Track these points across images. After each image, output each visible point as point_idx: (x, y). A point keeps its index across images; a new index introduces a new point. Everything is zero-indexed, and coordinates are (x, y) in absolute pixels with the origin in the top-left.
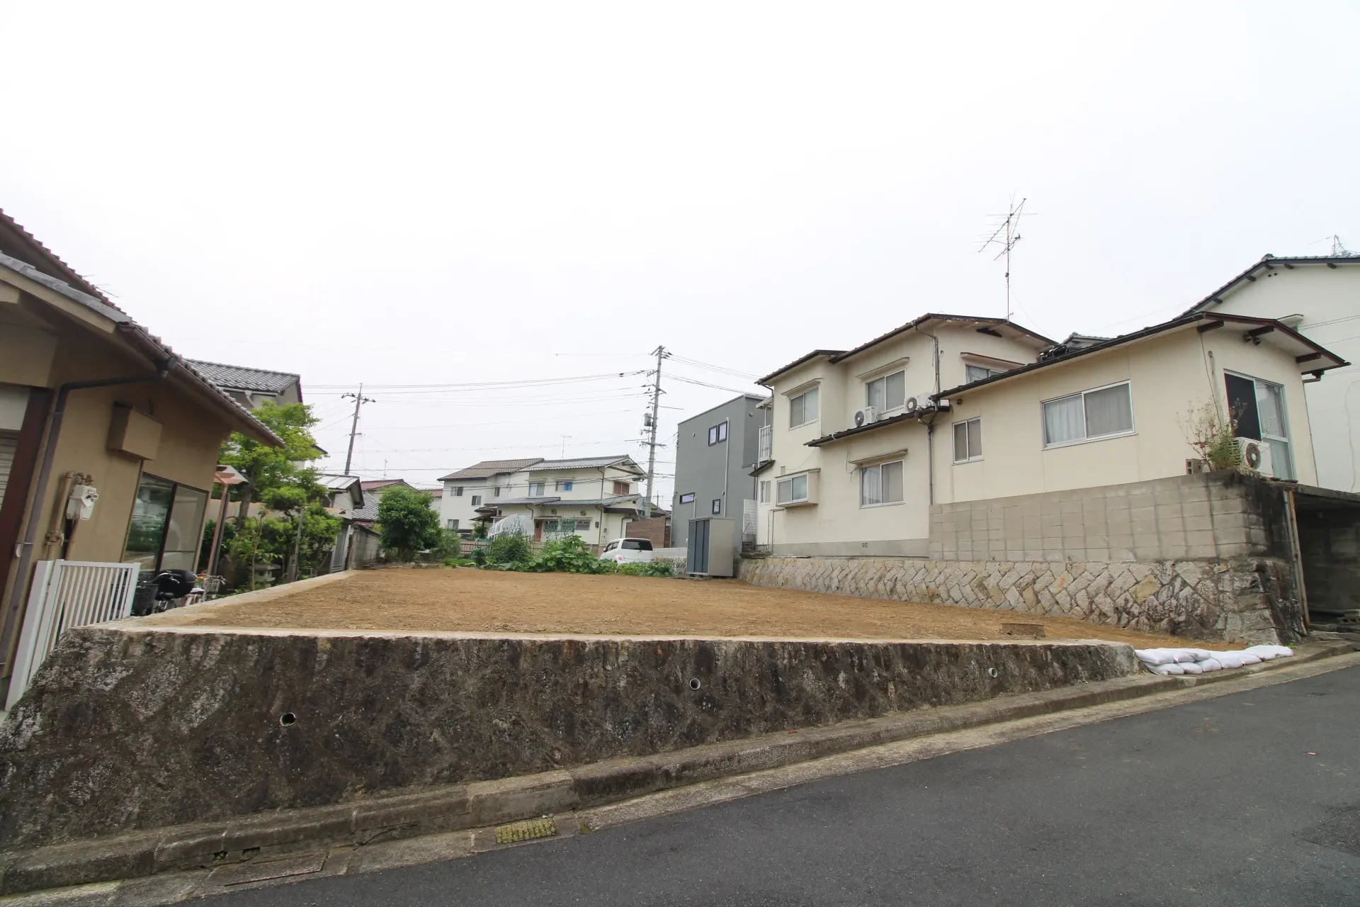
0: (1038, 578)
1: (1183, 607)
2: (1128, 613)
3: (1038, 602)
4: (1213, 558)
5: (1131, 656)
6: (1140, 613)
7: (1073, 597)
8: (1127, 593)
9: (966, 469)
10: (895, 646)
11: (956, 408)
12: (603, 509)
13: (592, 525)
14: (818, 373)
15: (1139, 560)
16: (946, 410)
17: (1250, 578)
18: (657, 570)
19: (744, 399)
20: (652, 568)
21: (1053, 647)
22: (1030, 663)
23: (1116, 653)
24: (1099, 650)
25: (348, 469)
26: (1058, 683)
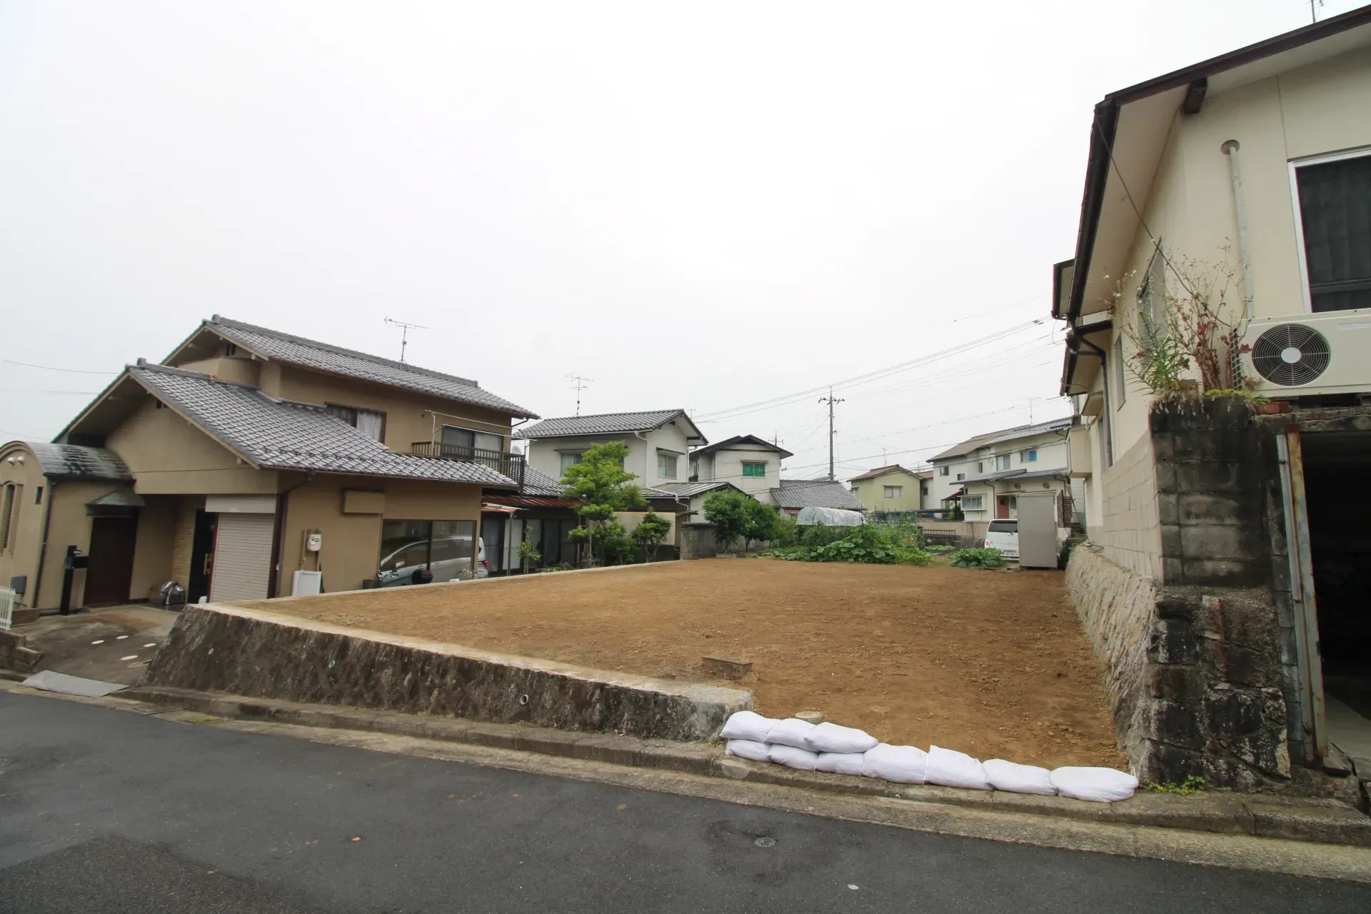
8: (1129, 635)
9: (1122, 421)
21: (608, 687)
22: (571, 698)
23: (694, 710)
24: (669, 701)
25: (832, 463)
26: (588, 727)
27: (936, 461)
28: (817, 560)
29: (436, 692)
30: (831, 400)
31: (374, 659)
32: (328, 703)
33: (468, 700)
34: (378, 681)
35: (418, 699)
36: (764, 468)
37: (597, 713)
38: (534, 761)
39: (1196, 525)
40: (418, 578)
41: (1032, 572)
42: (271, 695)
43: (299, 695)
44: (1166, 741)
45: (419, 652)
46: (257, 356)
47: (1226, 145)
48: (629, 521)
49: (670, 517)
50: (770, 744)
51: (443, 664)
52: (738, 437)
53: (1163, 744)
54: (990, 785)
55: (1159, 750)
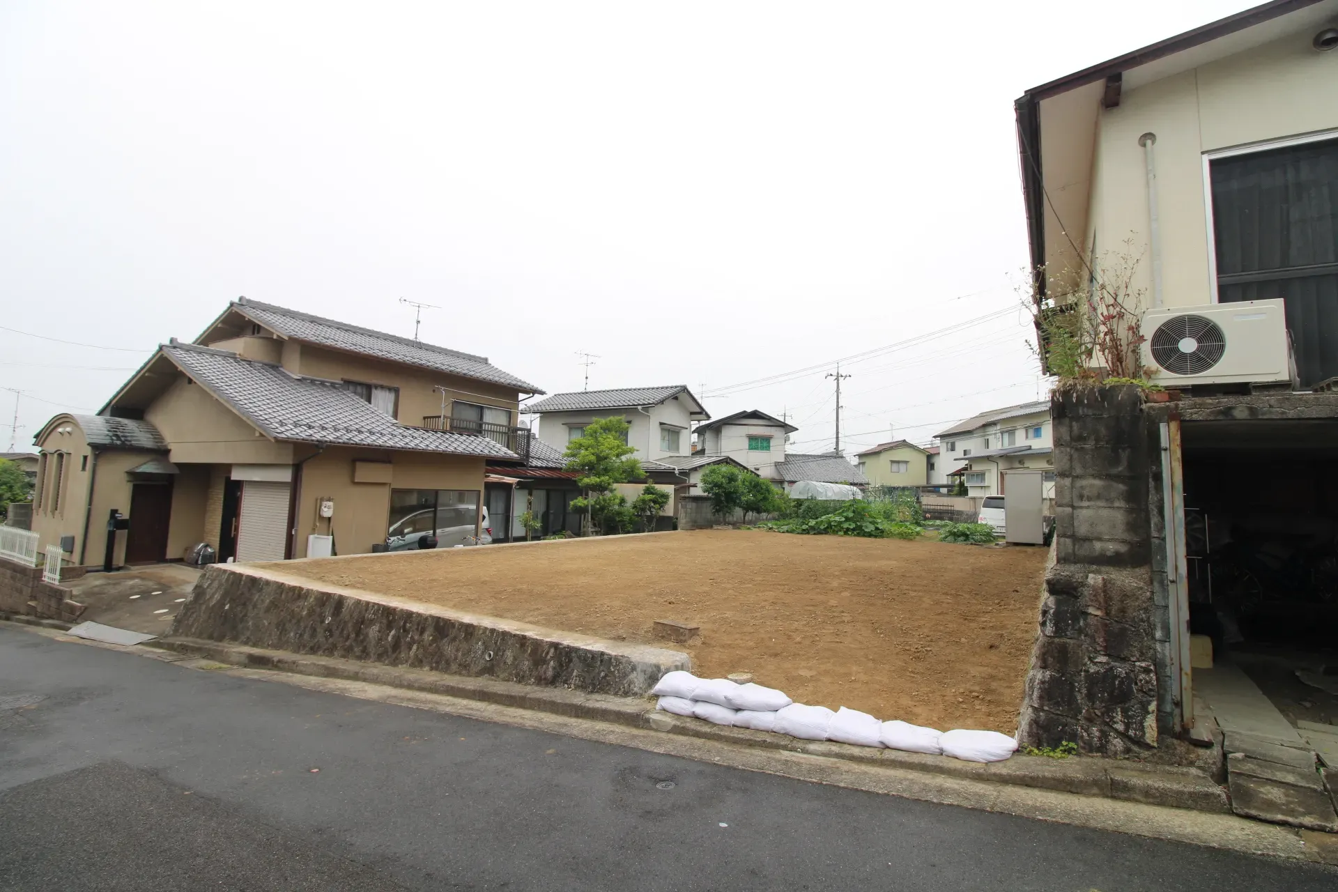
21: (561, 646)
22: (530, 655)
23: (634, 669)
24: (613, 660)
25: (837, 438)
26: (543, 682)
27: (942, 437)
28: (808, 533)
29: (415, 647)
30: (838, 376)
31: (364, 617)
32: (323, 655)
33: (442, 655)
34: (367, 635)
35: (400, 652)
36: (769, 442)
37: (551, 669)
38: (488, 710)
39: (1088, 507)
40: (424, 543)
41: (1018, 548)
42: (276, 647)
43: (299, 648)
44: (1046, 708)
45: (402, 610)
46: (278, 336)
47: (1143, 138)
48: (631, 493)
49: (669, 489)
50: (696, 700)
51: (421, 622)
52: (745, 412)
53: (1043, 710)
54: (882, 743)
55: (1039, 717)
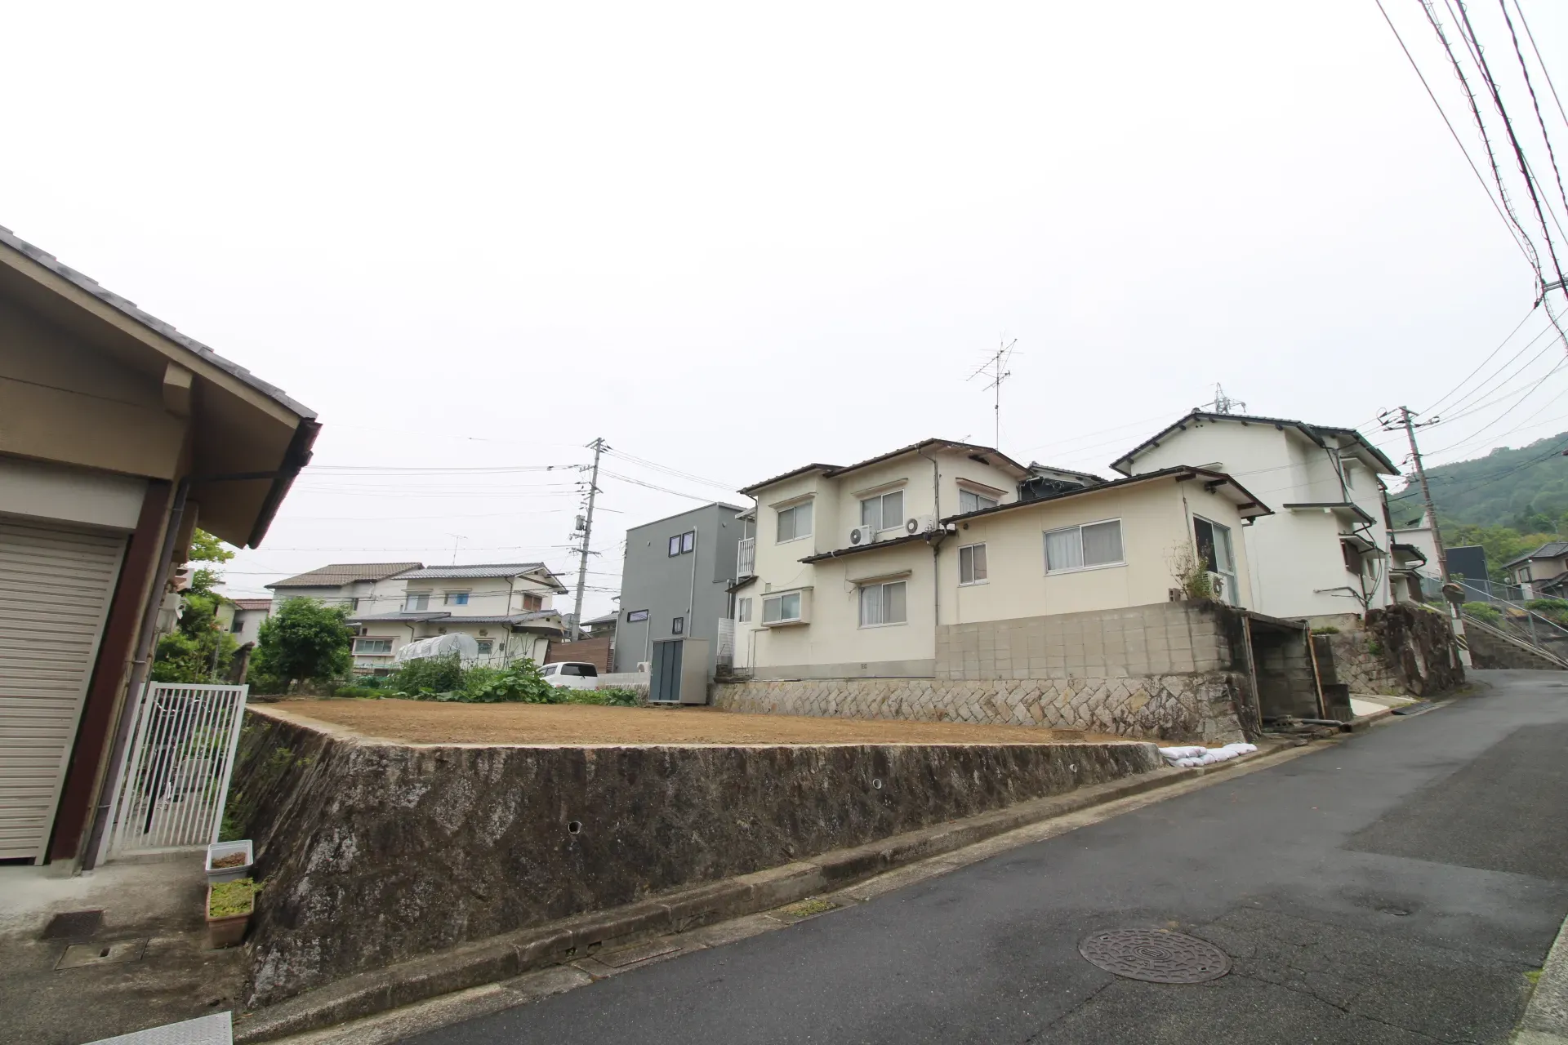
0: (1043, 694)
1: (1170, 715)
2: (1125, 722)
3: (1045, 716)
4: (1191, 673)
5: (1157, 753)
6: (1134, 722)
7: (1076, 710)
8: (1123, 705)
9: (972, 592)
10: (1007, 747)
11: (962, 532)
12: (510, 628)
13: (495, 647)
14: (812, 486)
15: (1131, 676)
16: (952, 533)
17: (1222, 689)
18: (620, 698)
19: (717, 507)
20: (614, 695)
21: (1109, 747)
23: (1148, 750)
24: (1137, 748)
33: (1038, 781)
34: (951, 786)
